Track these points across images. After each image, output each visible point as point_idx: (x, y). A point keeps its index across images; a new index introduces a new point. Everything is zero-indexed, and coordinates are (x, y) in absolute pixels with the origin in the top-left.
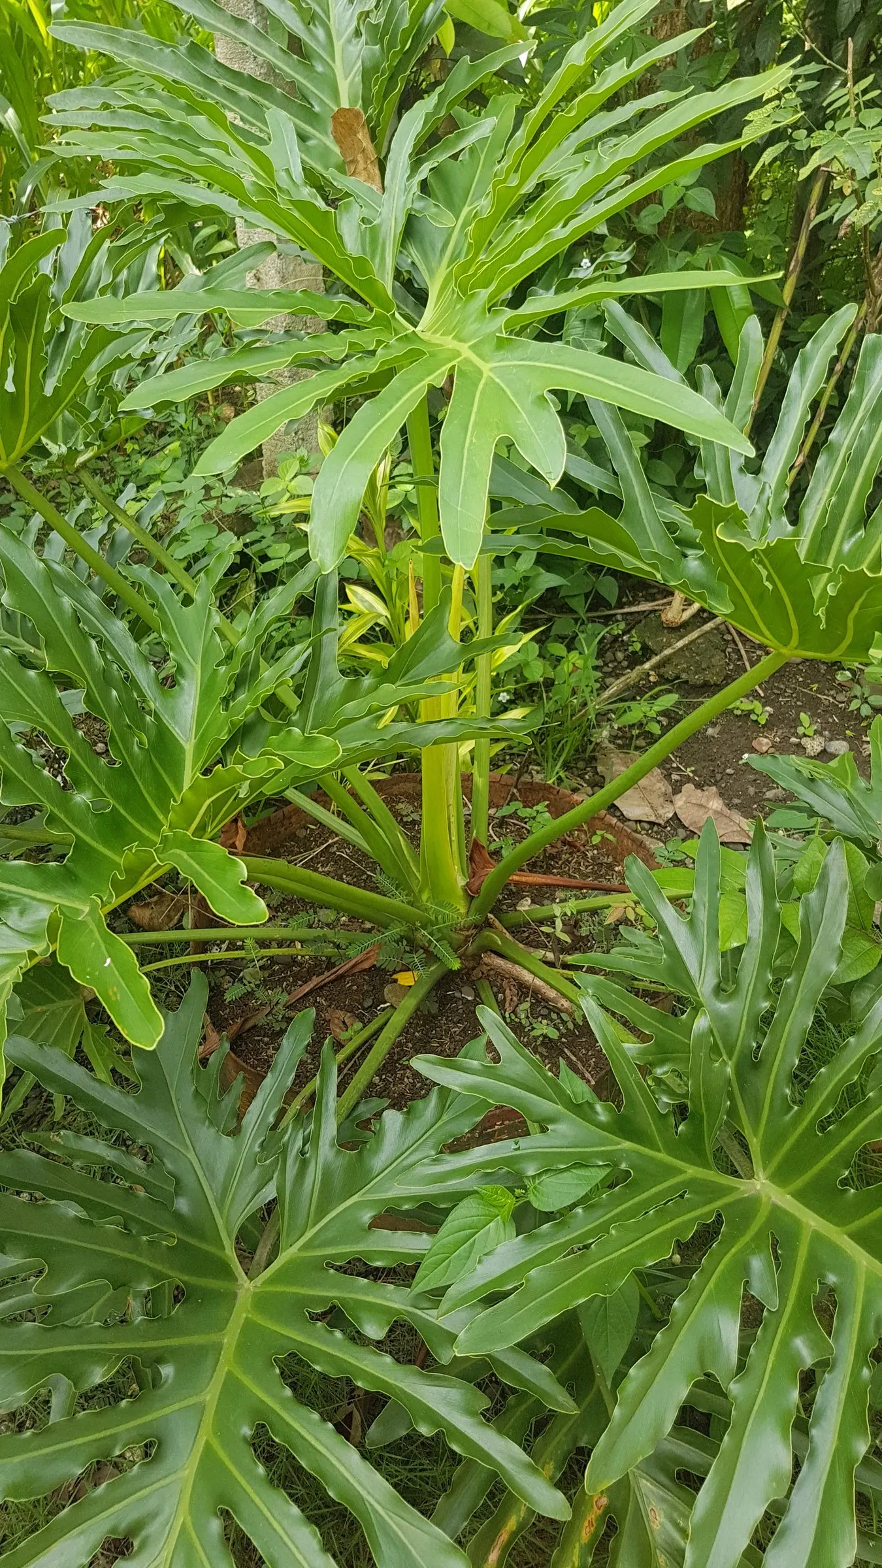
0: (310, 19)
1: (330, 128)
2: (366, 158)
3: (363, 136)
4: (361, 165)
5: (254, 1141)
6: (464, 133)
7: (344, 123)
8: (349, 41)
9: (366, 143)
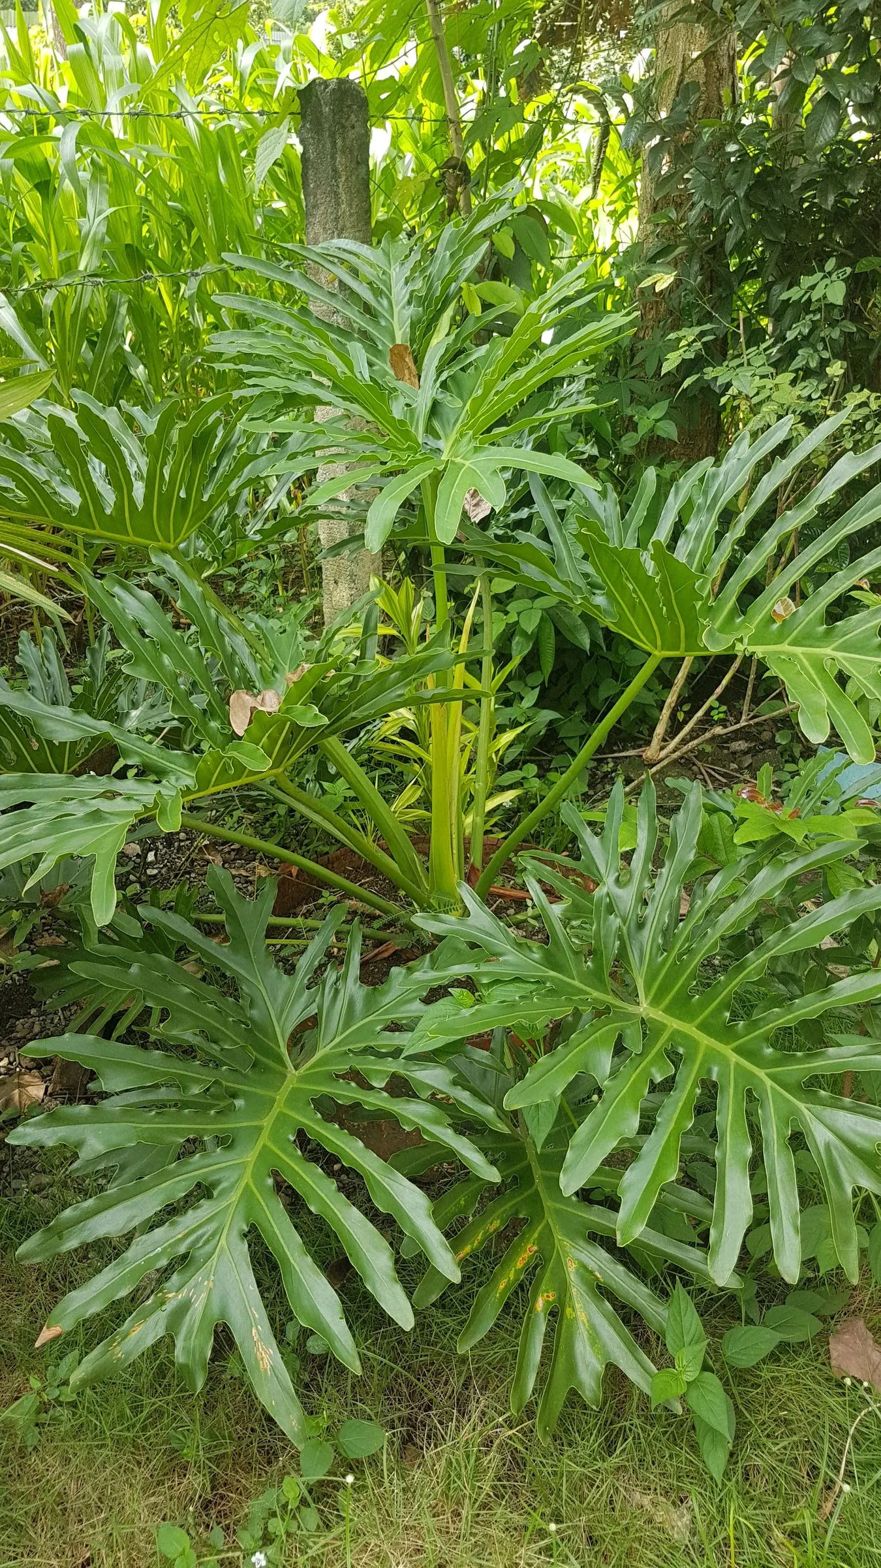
0: (378, 293)
1: (388, 358)
2: (410, 373)
3: (409, 360)
4: (407, 377)
5: (304, 977)
6: (470, 355)
7: (397, 354)
8: (404, 307)
9: (411, 364)
